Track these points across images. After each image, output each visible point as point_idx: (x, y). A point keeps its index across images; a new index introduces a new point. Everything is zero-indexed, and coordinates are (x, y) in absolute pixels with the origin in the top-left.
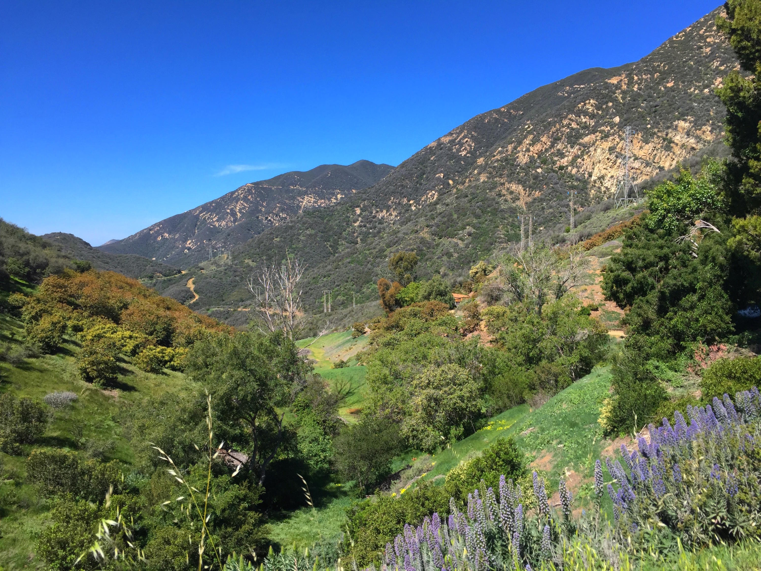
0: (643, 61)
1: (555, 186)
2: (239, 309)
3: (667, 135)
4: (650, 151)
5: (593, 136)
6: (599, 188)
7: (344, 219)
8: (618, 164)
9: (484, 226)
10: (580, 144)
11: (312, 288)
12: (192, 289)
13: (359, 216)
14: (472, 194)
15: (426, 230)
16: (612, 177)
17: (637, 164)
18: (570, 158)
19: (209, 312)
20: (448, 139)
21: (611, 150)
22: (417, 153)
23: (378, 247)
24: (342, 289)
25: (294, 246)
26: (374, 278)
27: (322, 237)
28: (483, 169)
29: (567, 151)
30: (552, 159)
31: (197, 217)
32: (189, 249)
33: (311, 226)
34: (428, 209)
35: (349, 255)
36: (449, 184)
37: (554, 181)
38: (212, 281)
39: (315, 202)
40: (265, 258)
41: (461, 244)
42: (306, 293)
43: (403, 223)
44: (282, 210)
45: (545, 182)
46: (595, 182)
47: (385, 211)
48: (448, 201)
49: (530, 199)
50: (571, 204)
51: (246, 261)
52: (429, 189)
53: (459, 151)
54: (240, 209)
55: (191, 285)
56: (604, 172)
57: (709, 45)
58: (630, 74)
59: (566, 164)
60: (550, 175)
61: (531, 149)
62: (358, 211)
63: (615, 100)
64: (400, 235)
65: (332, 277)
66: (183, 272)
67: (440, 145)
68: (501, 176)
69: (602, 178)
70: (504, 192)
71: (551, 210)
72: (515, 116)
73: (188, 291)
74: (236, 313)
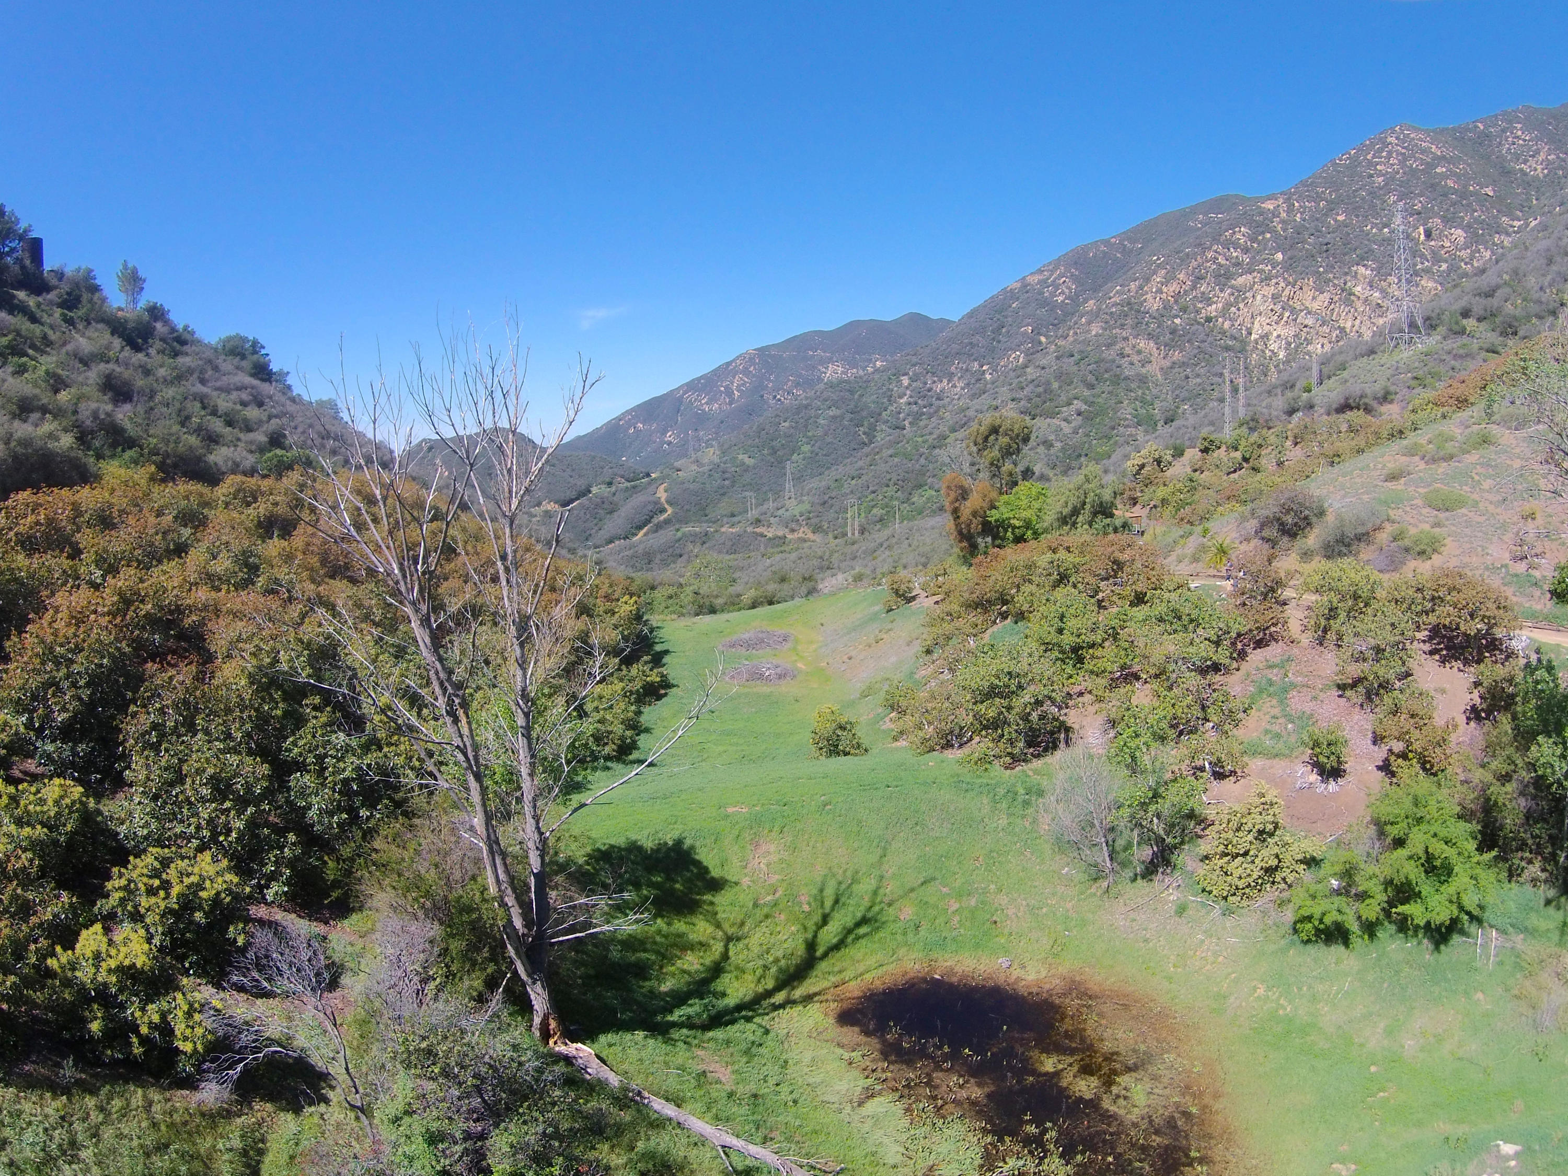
0: (1303, 183)
1: (1202, 345)
2: (723, 530)
3: (1345, 284)
4: (1326, 304)
5: (1249, 277)
6: (1263, 352)
7: (884, 393)
8: (1285, 319)
9: (1100, 400)
10: (1232, 287)
11: (833, 495)
12: (663, 500)
13: (907, 388)
14: (1081, 352)
15: (1011, 405)
16: (1279, 336)
17: (1310, 321)
18: (1220, 305)
19: (679, 534)
20: (1036, 278)
21: (1275, 297)
22: (992, 297)
23: (937, 432)
24: (880, 497)
25: (810, 434)
26: (930, 480)
27: (851, 420)
28: (1095, 316)
29: (1214, 296)
30: (1195, 306)
31: (680, 400)
32: (669, 443)
33: (835, 404)
34: (1012, 374)
35: (892, 444)
36: (1040, 343)
37: (1202, 337)
38: (691, 487)
39: (843, 373)
40: (766, 452)
41: (1067, 429)
42: (825, 503)
43: (973, 396)
44: (797, 385)
45: (1187, 338)
46: (1256, 342)
47: (945, 381)
48: (1044, 362)
49: (1167, 363)
50: (1226, 372)
51: (740, 457)
52: (1011, 349)
53: (1053, 294)
54: (738, 386)
55: (662, 495)
56: (1267, 328)
57: (1380, 174)
58: (1289, 199)
59: (1214, 314)
60: (1194, 328)
61: (1165, 289)
62: (905, 381)
63: (1272, 231)
64: (971, 413)
65: (864, 478)
66: (653, 475)
67: (1025, 285)
68: (1122, 326)
69: (1265, 337)
70: (1128, 350)
71: (1199, 380)
72: (1131, 251)
73: (657, 502)
74: (717, 536)
